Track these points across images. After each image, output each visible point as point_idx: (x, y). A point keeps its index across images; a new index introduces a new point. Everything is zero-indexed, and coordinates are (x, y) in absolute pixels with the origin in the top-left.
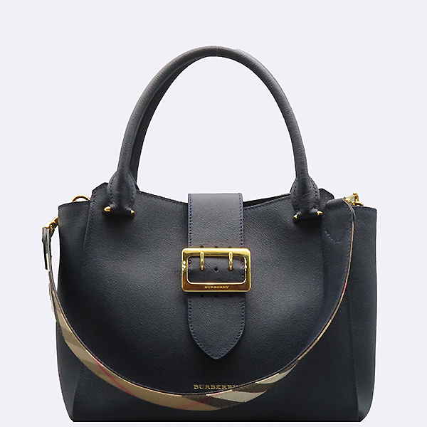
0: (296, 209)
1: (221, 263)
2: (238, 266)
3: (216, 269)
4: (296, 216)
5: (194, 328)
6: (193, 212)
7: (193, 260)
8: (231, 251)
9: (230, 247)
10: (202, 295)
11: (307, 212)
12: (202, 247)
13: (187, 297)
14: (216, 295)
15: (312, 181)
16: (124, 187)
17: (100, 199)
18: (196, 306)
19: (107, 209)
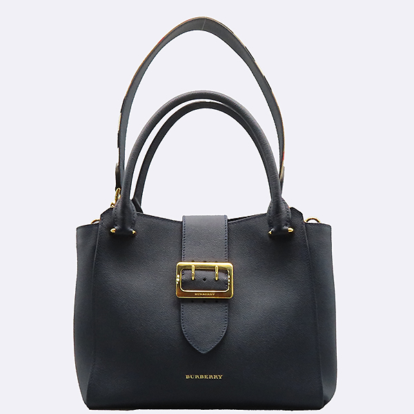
0: (271, 226)
1: (208, 275)
2: (223, 277)
3: (205, 280)
4: (270, 232)
5: (186, 328)
6: (186, 232)
7: (185, 272)
8: (217, 265)
9: (216, 262)
10: (192, 301)
11: (279, 229)
12: (193, 261)
13: (180, 302)
14: (205, 301)
15: (285, 203)
16: (127, 213)
17: (106, 222)
18: (187, 310)
19: (113, 230)
